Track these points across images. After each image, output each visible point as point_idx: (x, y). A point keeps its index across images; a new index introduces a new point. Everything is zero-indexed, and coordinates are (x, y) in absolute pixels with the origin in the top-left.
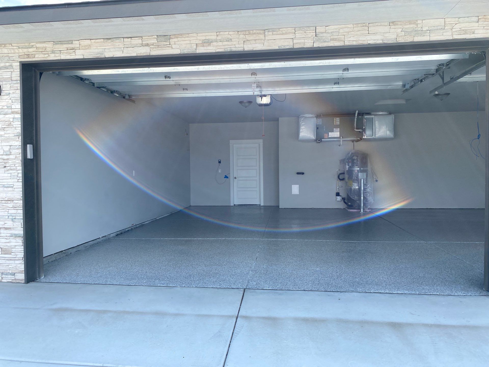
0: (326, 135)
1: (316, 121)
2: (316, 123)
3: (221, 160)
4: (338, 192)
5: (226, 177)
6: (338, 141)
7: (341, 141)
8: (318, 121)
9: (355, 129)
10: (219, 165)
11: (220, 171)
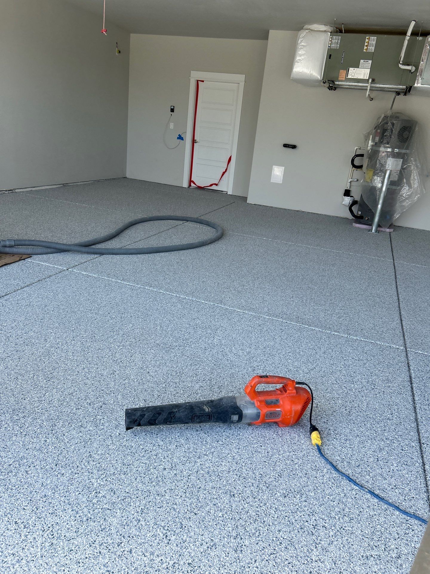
0: (342, 74)
1: (331, 39)
2: (330, 45)
3: (174, 107)
4: (348, 188)
5: (180, 138)
6: (364, 89)
7: (369, 88)
8: (334, 41)
9: (401, 64)
10: (171, 115)
11: (172, 126)
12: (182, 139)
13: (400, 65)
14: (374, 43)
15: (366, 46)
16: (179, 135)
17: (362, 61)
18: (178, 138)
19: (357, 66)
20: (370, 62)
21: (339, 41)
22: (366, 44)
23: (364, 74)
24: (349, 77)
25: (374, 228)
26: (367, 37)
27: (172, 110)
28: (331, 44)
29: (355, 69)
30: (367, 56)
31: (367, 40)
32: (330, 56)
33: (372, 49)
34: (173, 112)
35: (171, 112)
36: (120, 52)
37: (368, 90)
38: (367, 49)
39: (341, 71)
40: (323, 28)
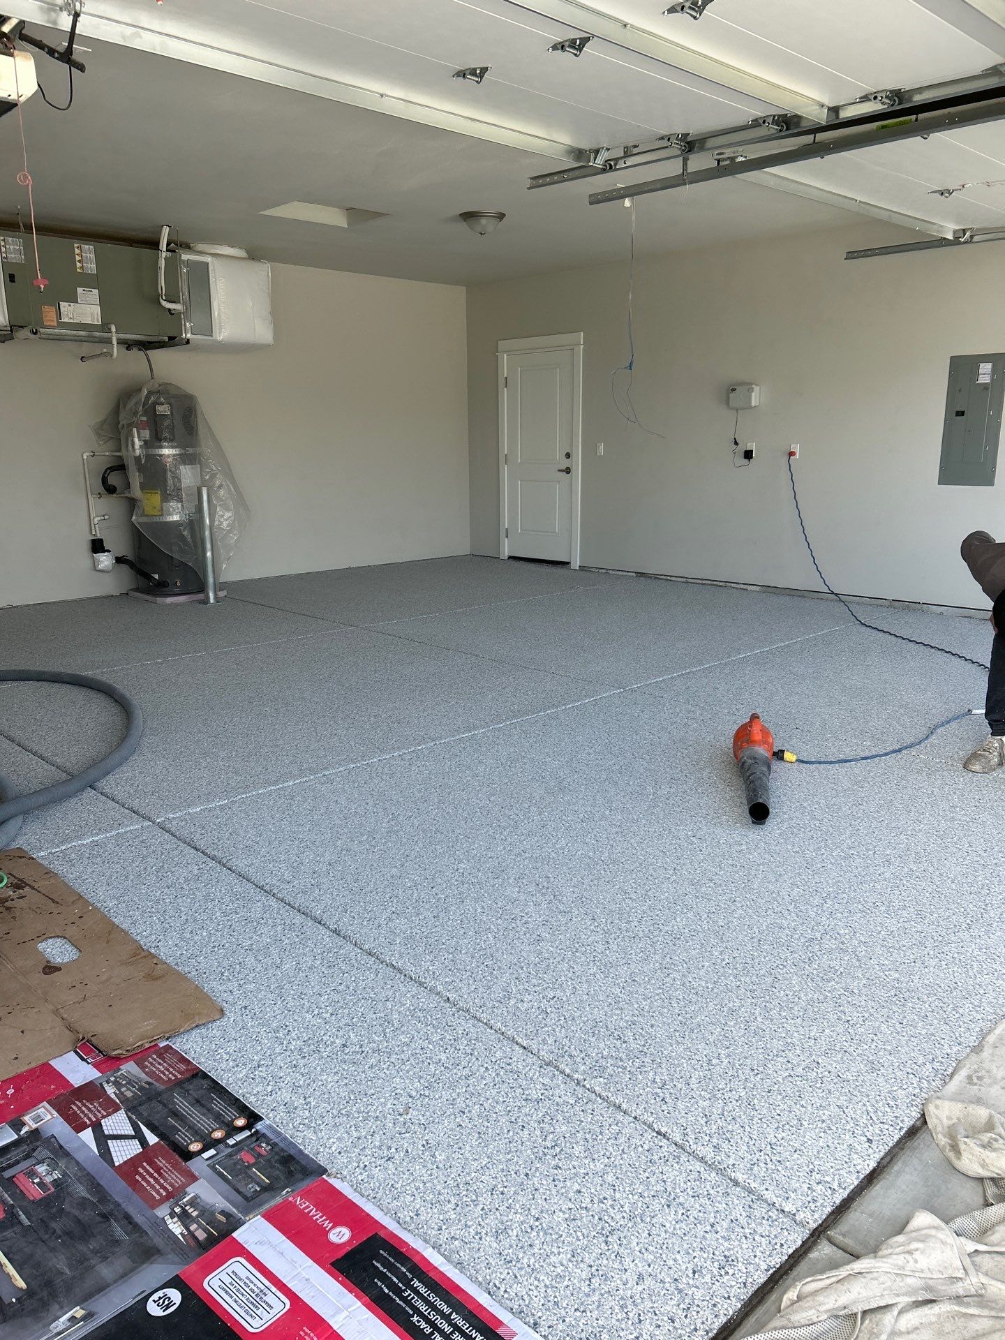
0: (49, 313)
1: (3, 243)
2: (4, 256)
4: (98, 537)
6: (103, 342)
7: (114, 342)
8: (11, 247)
9: (165, 300)
13: (164, 303)
14: (92, 256)
15: (79, 261)
17: (80, 290)
19: (73, 299)
20: (96, 291)
21: (22, 248)
22: (78, 258)
23: (92, 315)
24: (65, 319)
25: (211, 595)
26: (76, 245)
28: (5, 253)
29: (72, 304)
30: (88, 281)
31: (77, 251)
32: (12, 278)
33: (92, 268)
37: (115, 345)
38: (82, 268)
39: (45, 308)
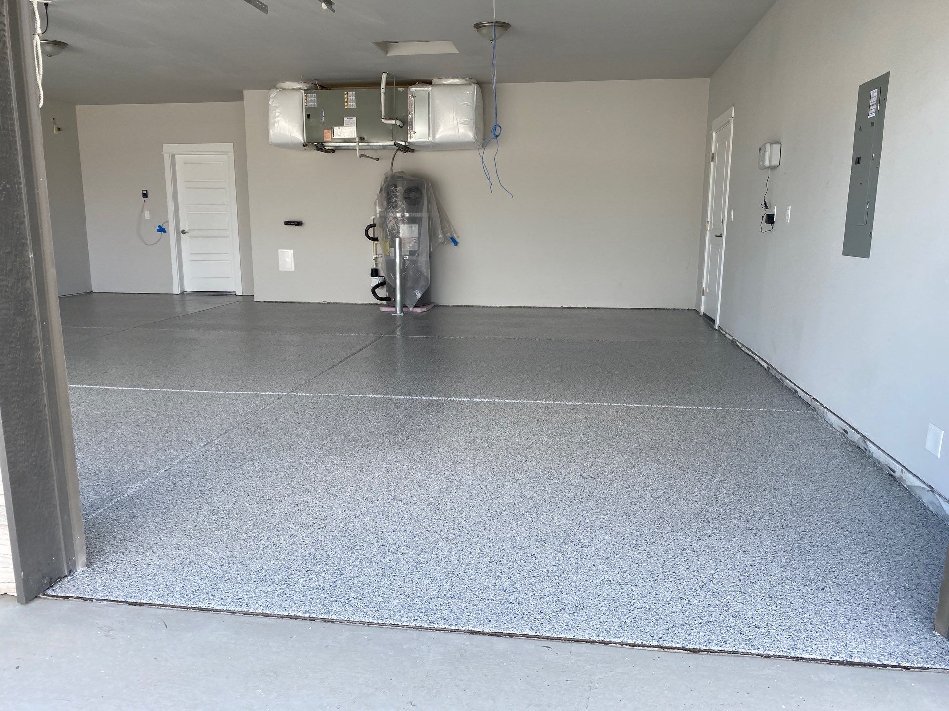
0: (327, 134)
1: (306, 98)
3: (147, 191)
4: (374, 267)
5: (161, 229)
6: (353, 149)
7: (358, 148)
8: (310, 99)
9: (383, 119)
10: (145, 201)
11: (147, 215)
12: (164, 231)
13: (383, 121)
14: (354, 98)
15: (346, 102)
16: (159, 226)
17: (345, 119)
18: (158, 230)
19: (341, 124)
20: (355, 118)
21: (316, 99)
22: (346, 100)
23: (351, 133)
24: (336, 136)
25: (398, 309)
26: (345, 93)
27: (145, 195)
28: (307, 103)
29: (340, 127)
30: (350, 113)
31: (346, 96)
32: (309, 116)
33: (353, 105)
34: (147, 197)
35: (144, 197)
36: (59, 130)
37: (358, 150)
38: (348, 105)
39: (325, 131)
40: (297, 86)
